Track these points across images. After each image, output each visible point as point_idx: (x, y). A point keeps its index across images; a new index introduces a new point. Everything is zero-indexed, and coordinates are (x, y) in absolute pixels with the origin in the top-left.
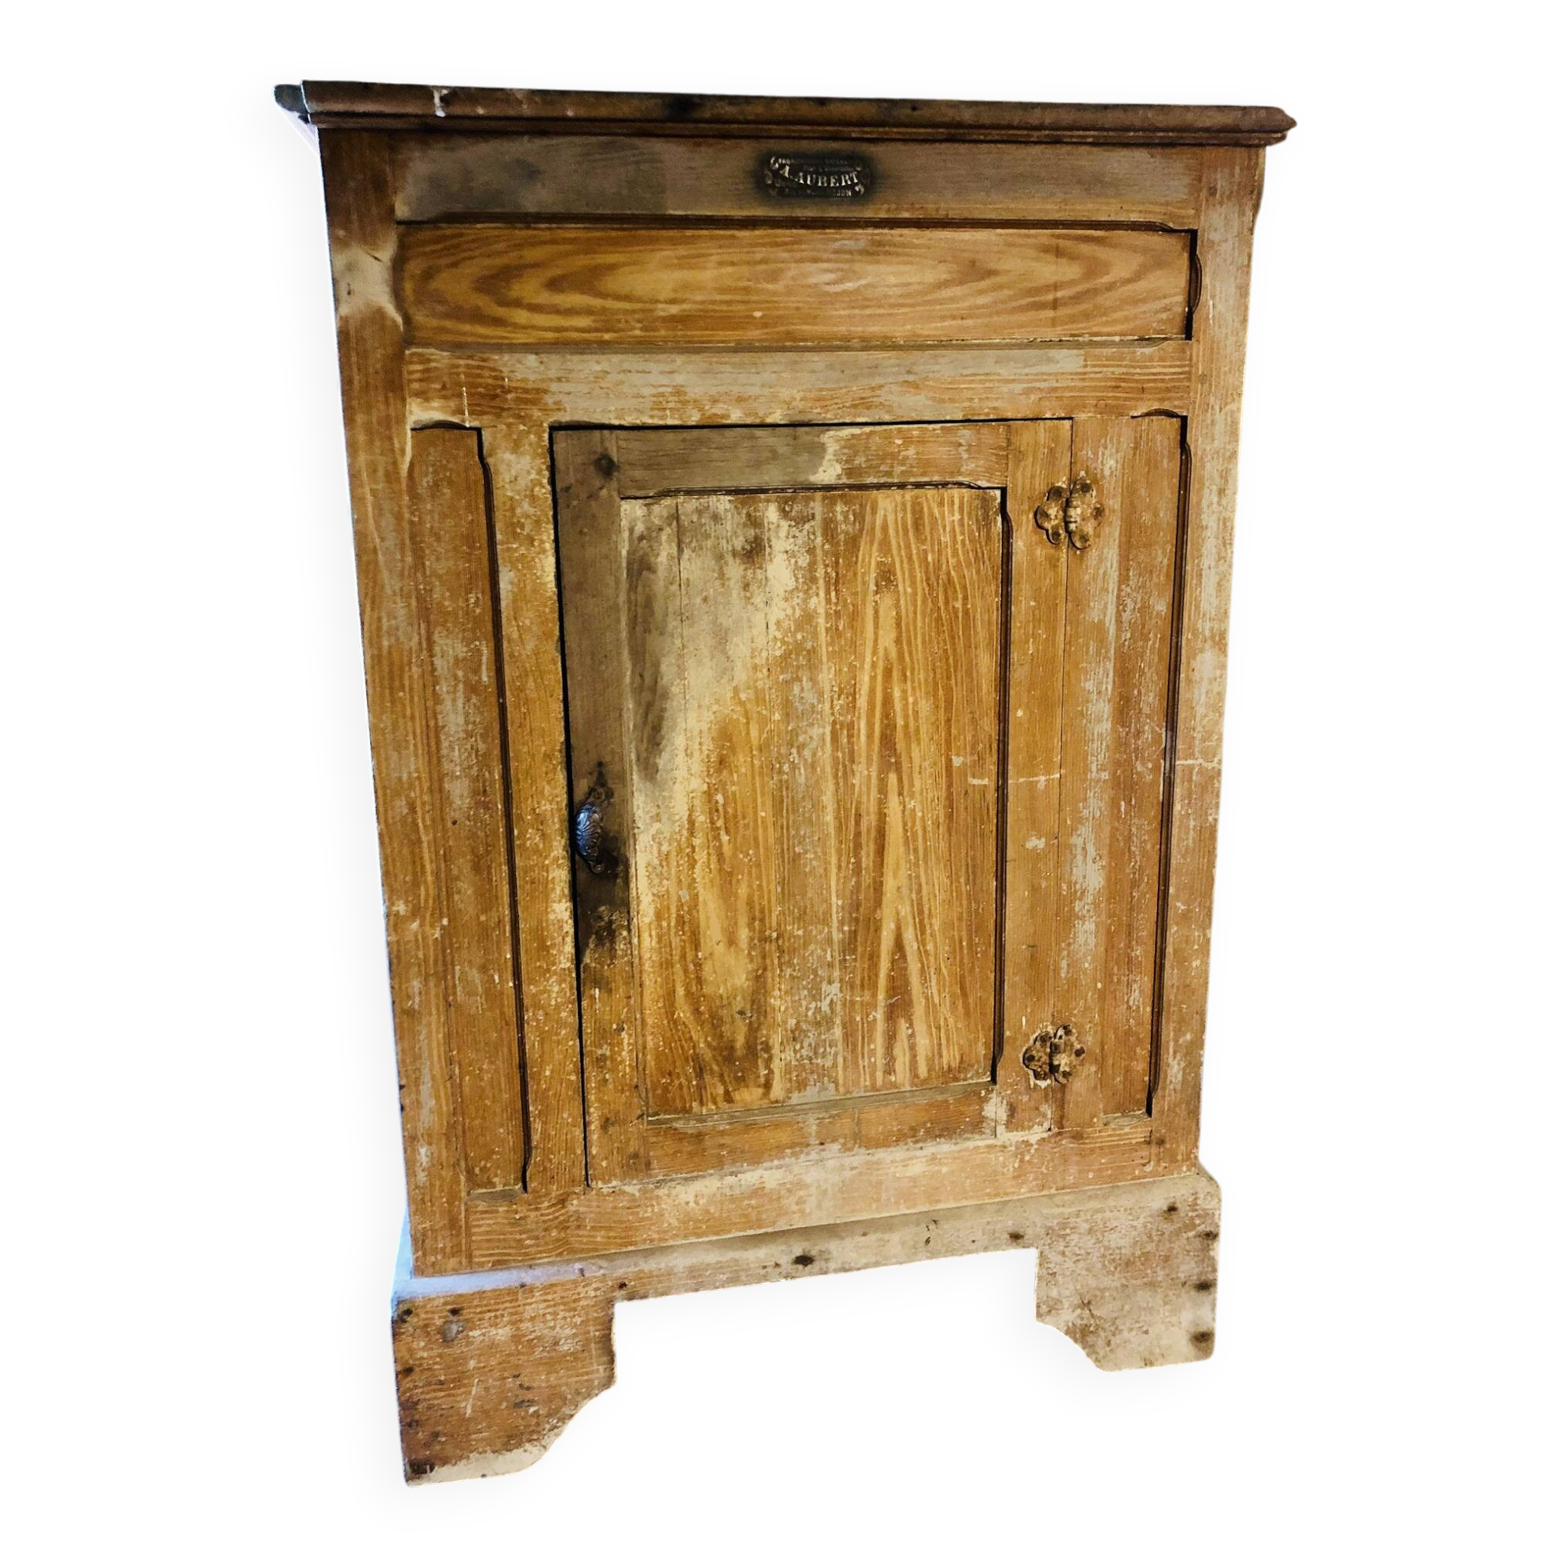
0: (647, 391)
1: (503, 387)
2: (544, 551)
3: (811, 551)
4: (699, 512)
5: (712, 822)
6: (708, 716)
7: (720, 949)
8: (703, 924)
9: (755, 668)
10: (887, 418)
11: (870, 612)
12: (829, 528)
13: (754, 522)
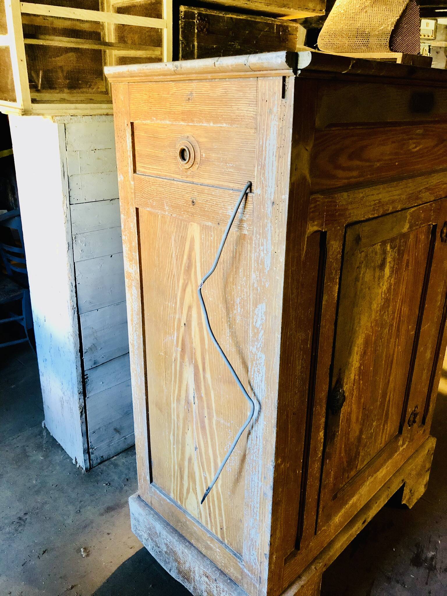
0: (373, 203)
1: (336, 210)
2: (336, 282)
3: (394, 261)
4: (372, 252)
5: (359, 377)
6: (364, 335)
7: (354, 425)
8: (352, 418)
9: (377, 312)
10: (421, 203)
11: (402, 279)
12: (399, 250)
13: (384, 252)
